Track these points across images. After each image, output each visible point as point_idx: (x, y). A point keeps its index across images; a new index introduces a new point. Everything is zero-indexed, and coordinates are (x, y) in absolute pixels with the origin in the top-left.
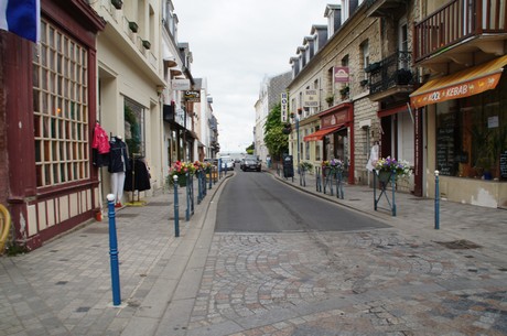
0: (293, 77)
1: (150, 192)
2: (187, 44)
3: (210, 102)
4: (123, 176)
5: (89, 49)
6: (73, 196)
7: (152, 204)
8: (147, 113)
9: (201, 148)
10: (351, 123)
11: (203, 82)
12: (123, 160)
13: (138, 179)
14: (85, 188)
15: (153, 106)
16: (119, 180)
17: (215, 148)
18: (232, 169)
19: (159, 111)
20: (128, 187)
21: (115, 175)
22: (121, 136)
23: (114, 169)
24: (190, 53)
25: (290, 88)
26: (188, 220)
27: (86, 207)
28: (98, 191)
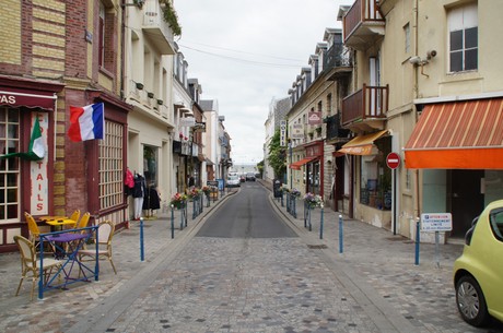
0: (291, 107)
1: (160, 210)
2: (196, 80)
3: (221, 120)
4: (142, 200)
5: (124, 125)
6: (115, 214)
7: (161, 219)
8: (160, 150)
9: (210, 166)
10: (321, 157)
11: (214, 103)
12: (142, 189)
13: (152, 202)
14: (120, 209)
15: (164, 143)
16: (139, 202)
17: (226, 163)
18: (238, 186)
19: (169, 147)
20: (145, 207)
21: (137, 199)
22: (141, 174)
23: (136, 195)
24: (199, 86)
25: (288, 115)
26: (181, 229)
27: (121, 220)
28: (127, 210)
